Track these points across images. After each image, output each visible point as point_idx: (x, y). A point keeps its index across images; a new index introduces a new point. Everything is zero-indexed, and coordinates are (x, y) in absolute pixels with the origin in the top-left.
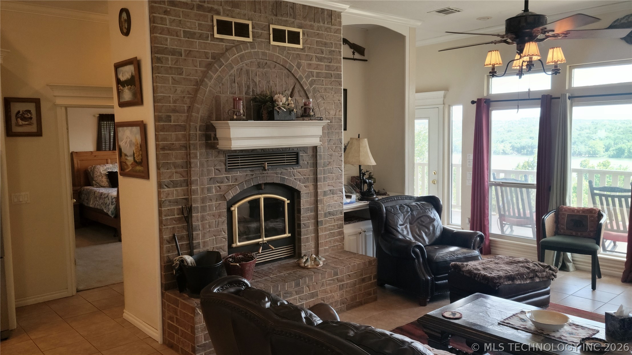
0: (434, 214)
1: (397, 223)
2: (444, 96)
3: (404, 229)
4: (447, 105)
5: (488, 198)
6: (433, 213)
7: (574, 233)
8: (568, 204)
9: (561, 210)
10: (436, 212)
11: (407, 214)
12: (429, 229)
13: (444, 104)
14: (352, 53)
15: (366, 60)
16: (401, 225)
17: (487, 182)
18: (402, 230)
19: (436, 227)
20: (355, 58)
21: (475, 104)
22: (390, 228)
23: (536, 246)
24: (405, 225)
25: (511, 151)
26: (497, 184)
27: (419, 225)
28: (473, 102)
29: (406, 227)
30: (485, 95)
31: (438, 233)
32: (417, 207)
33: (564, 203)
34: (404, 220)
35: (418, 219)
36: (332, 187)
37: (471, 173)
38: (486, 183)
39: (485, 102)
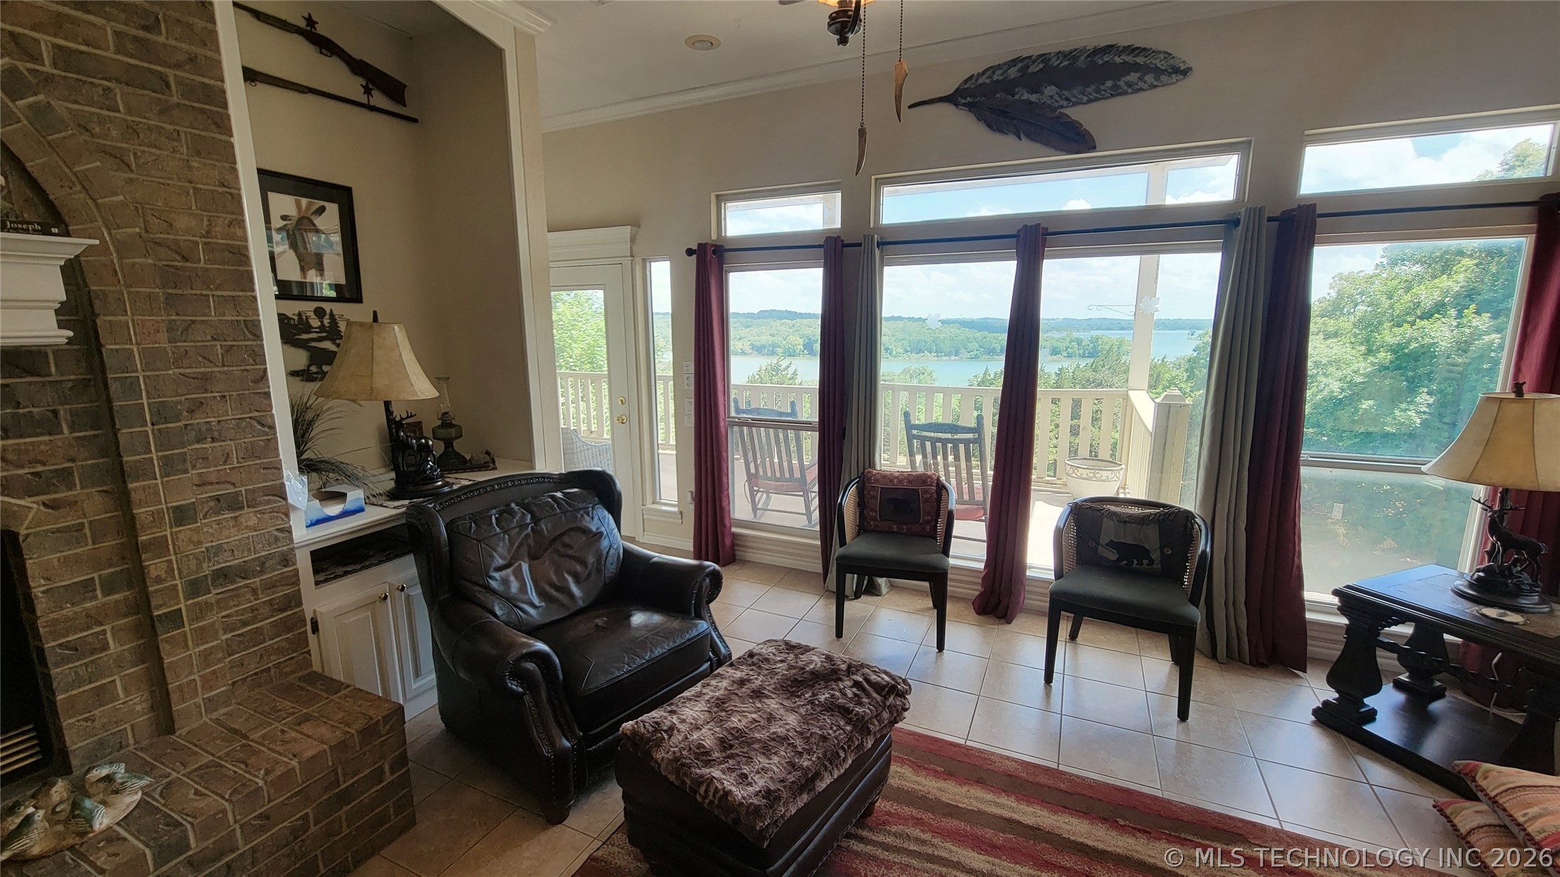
0: (600, 519)
1: (487, 567)
2: (631, 237)
3: (512, 578)
4: (639, 259)
5: (727, 451)
6: (596, 518)
7: (895, 528)
8: (878, 468)
9: (869, 479)
10: (606, 513)
11: (519, 533)
12: (583, 563)
13: (632, 256)
14: (363, 90)
15: (415, 121)
16: (499, 569)
17: (724, 420)
18: (505, 582)
19: (605, 552)
20: (372, 103)
21: (695, 256)
22: (466, 583)
23: (819, 543)
24: (516, 564)
25: (751, 351)
26: (742, 424)
27: (556, 557)
28: (690, 252)
29: (518, 574)
30: (714, 237)
31: (611, 568)
32: (552, 507)
33: (871, 464)
34: (509, 551)
35: (554, 540)
36: (229, 486)
37: (693, 400)
38: (722, 424)
39: (714, 252)
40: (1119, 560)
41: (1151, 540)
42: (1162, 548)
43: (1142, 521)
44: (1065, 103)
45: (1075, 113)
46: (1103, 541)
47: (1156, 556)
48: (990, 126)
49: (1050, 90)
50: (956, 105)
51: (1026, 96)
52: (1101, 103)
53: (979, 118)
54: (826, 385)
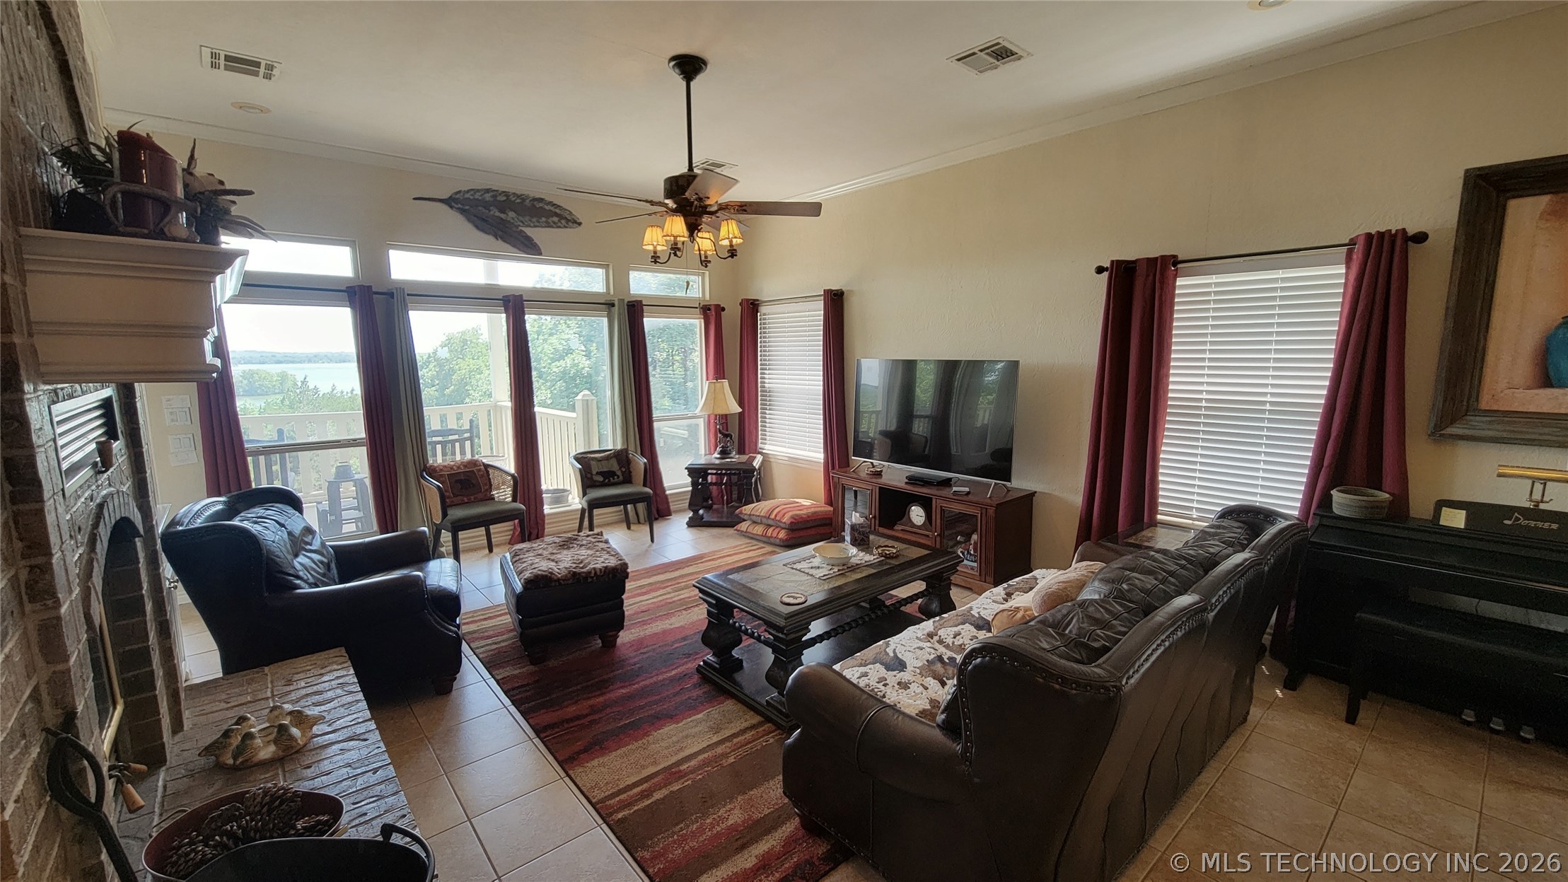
1: (290, 560)
11: (283, 535)
12: (324, 555)
27: (306, 554)
32: (279, 515)
38: (245, 453)
40: (604, 480)
41: (614, 466)
42: (620, 468)
43: (607, 458)
44: (521, 224)
45: (529, 231)
46: (594, 473)
47: (619, 473)
48: (477, 227)
49: (512, 214)
50: (451, 207)
51: (497, 214)
52: (540, 229)
53: (469, 220)
54: (373, 406)
